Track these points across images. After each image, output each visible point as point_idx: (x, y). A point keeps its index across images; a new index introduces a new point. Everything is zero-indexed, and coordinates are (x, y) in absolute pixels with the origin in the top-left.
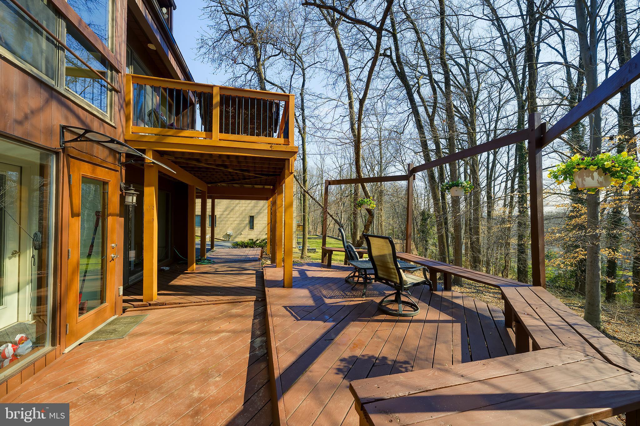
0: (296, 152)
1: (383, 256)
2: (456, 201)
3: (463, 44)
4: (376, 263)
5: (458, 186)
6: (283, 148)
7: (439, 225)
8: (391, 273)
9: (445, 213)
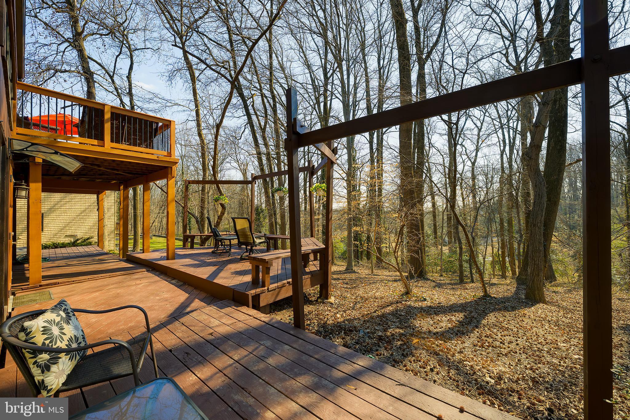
0: (177, 163)
1: (244, 229)
2: (282, 199)
3: (286, 72)
4: (239, 234)
5: (281, 190)
6: (167, 159)
7: (270, 216)
8: (248, 238)
9: (274, 207)
